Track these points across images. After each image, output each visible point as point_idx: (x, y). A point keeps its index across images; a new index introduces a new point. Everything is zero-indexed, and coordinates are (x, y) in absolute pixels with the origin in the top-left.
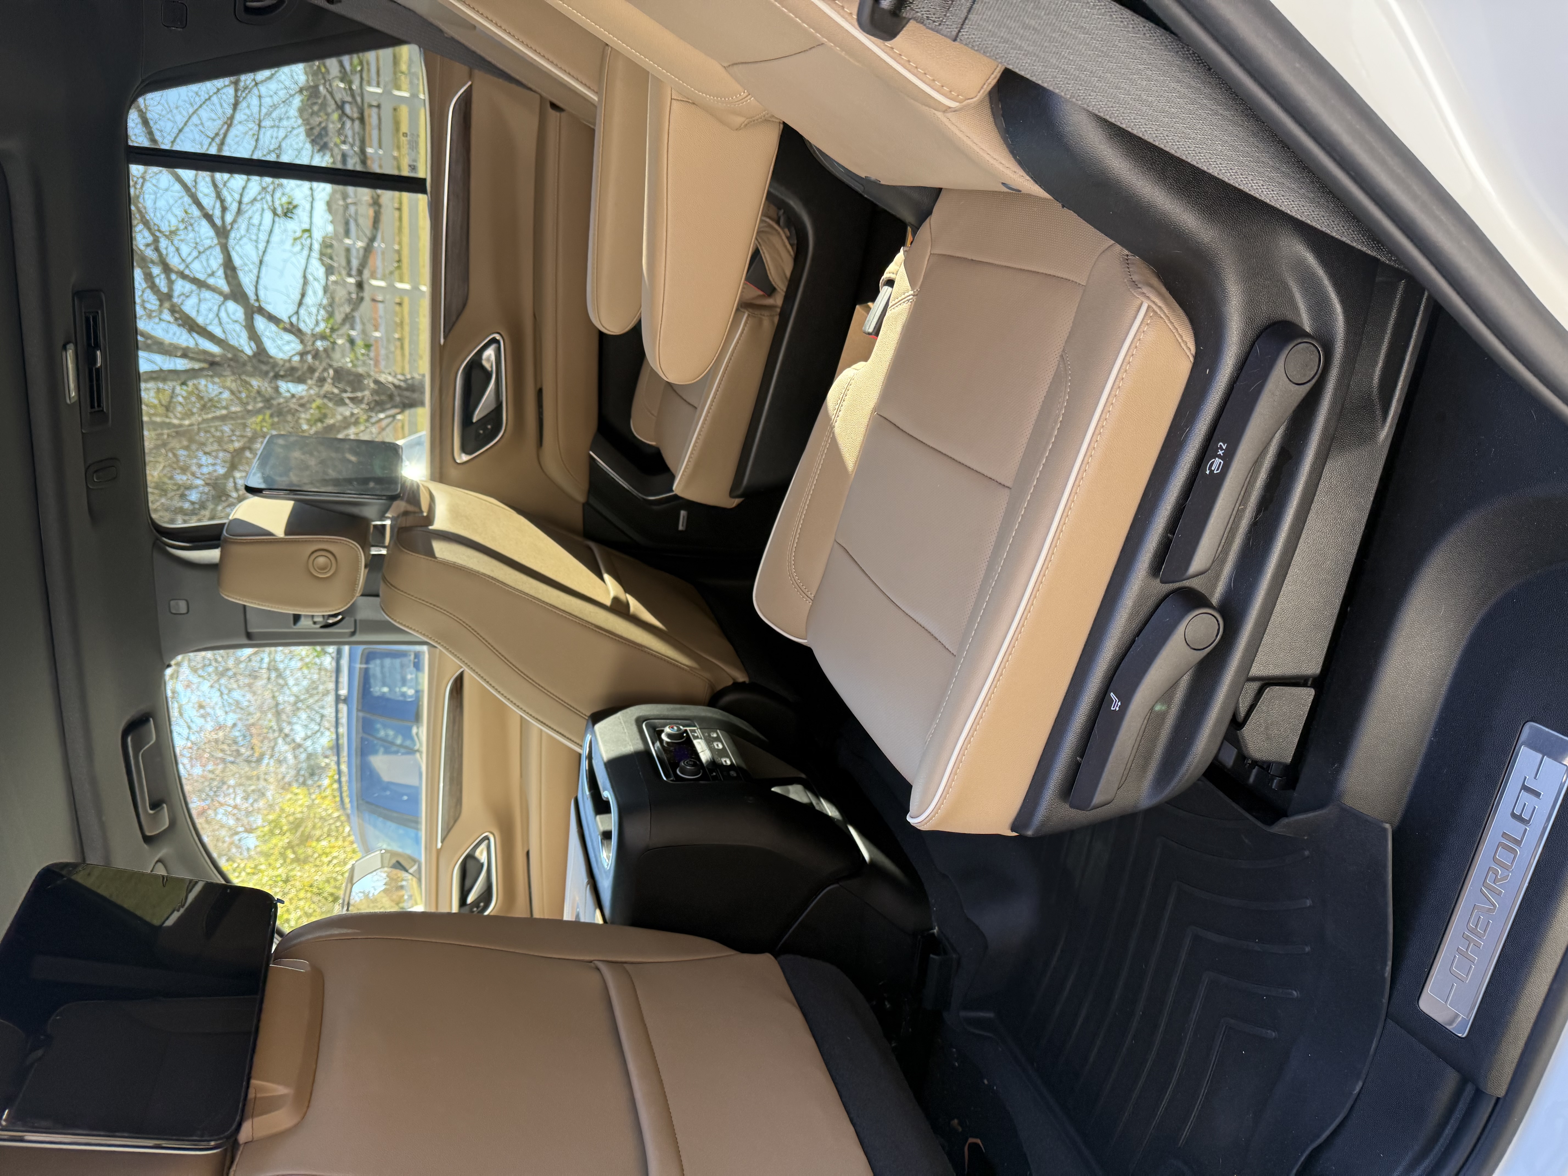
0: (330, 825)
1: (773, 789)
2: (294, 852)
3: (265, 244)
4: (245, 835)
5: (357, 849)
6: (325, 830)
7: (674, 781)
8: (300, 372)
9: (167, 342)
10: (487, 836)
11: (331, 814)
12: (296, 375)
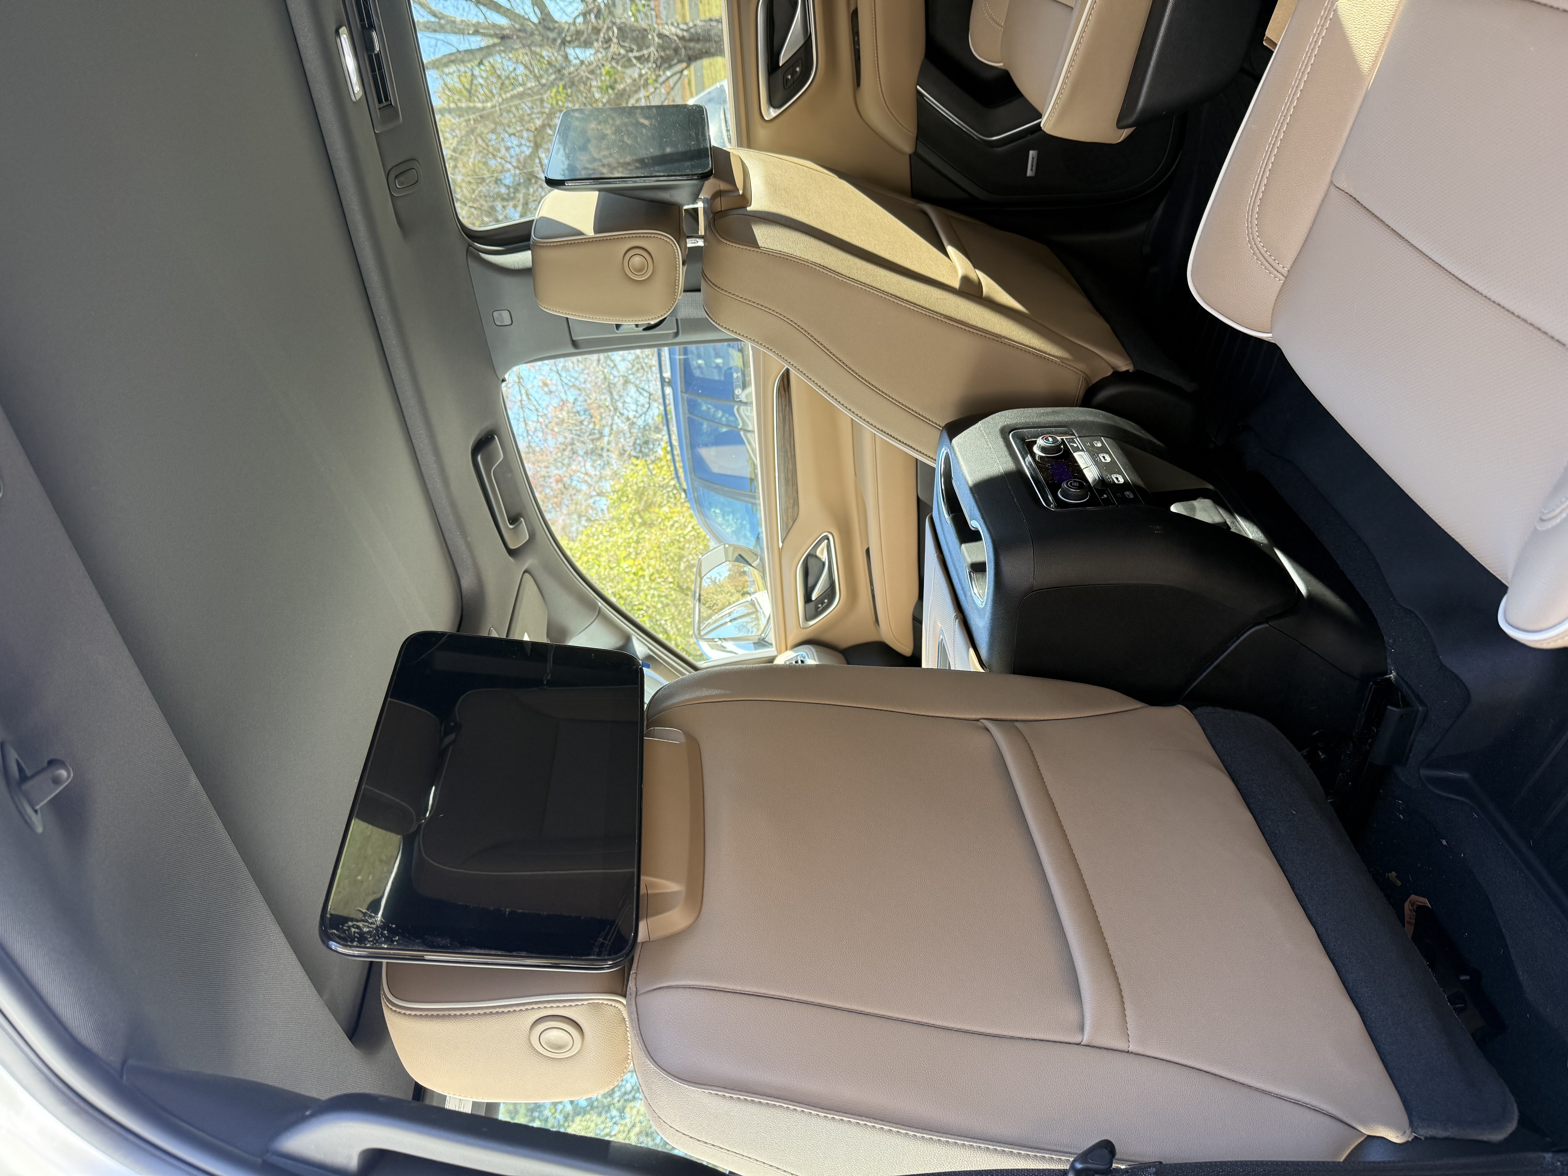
0: (668, 492)
1: (1173, 508)
2: (641, 517)
4: (598, 498)
5: (694, 514)
6: (665, 497)
7: (1056, 507)
8: (585, 35)
9: (458, 20)
10: (826, 536)
11: (668, 483)
12: (582, 39)
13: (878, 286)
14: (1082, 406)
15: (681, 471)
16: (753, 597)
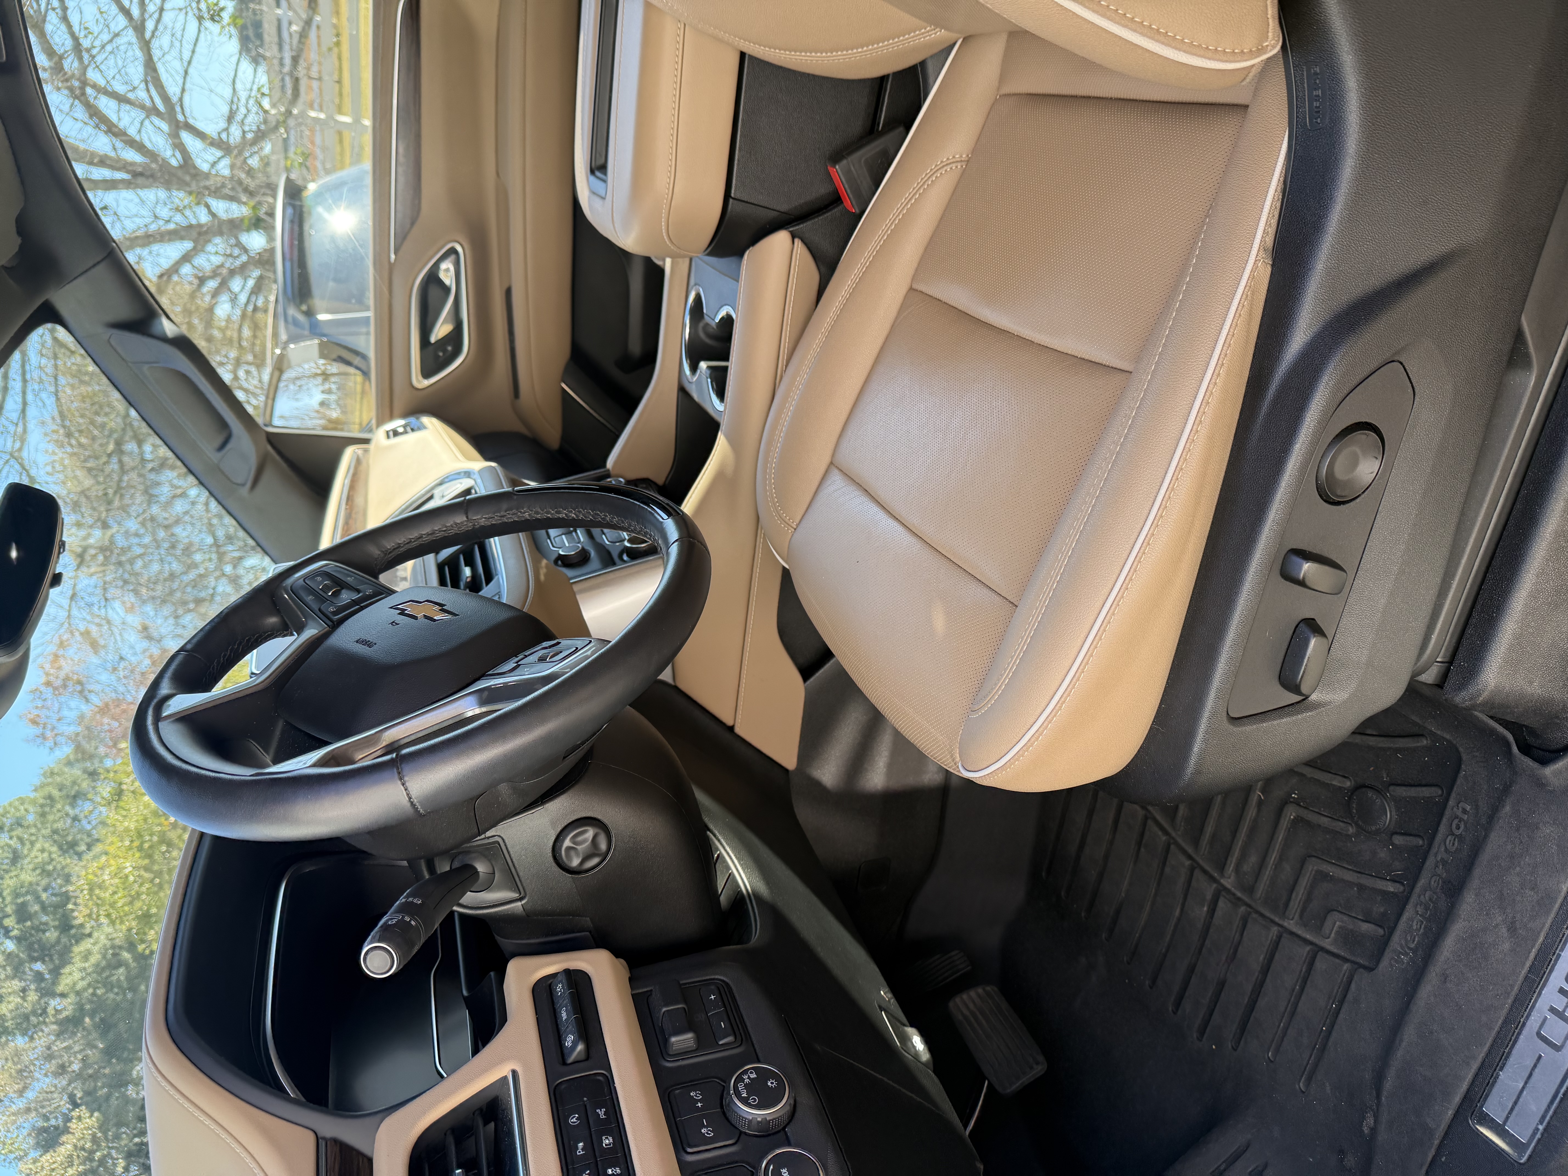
3: (190, 53)
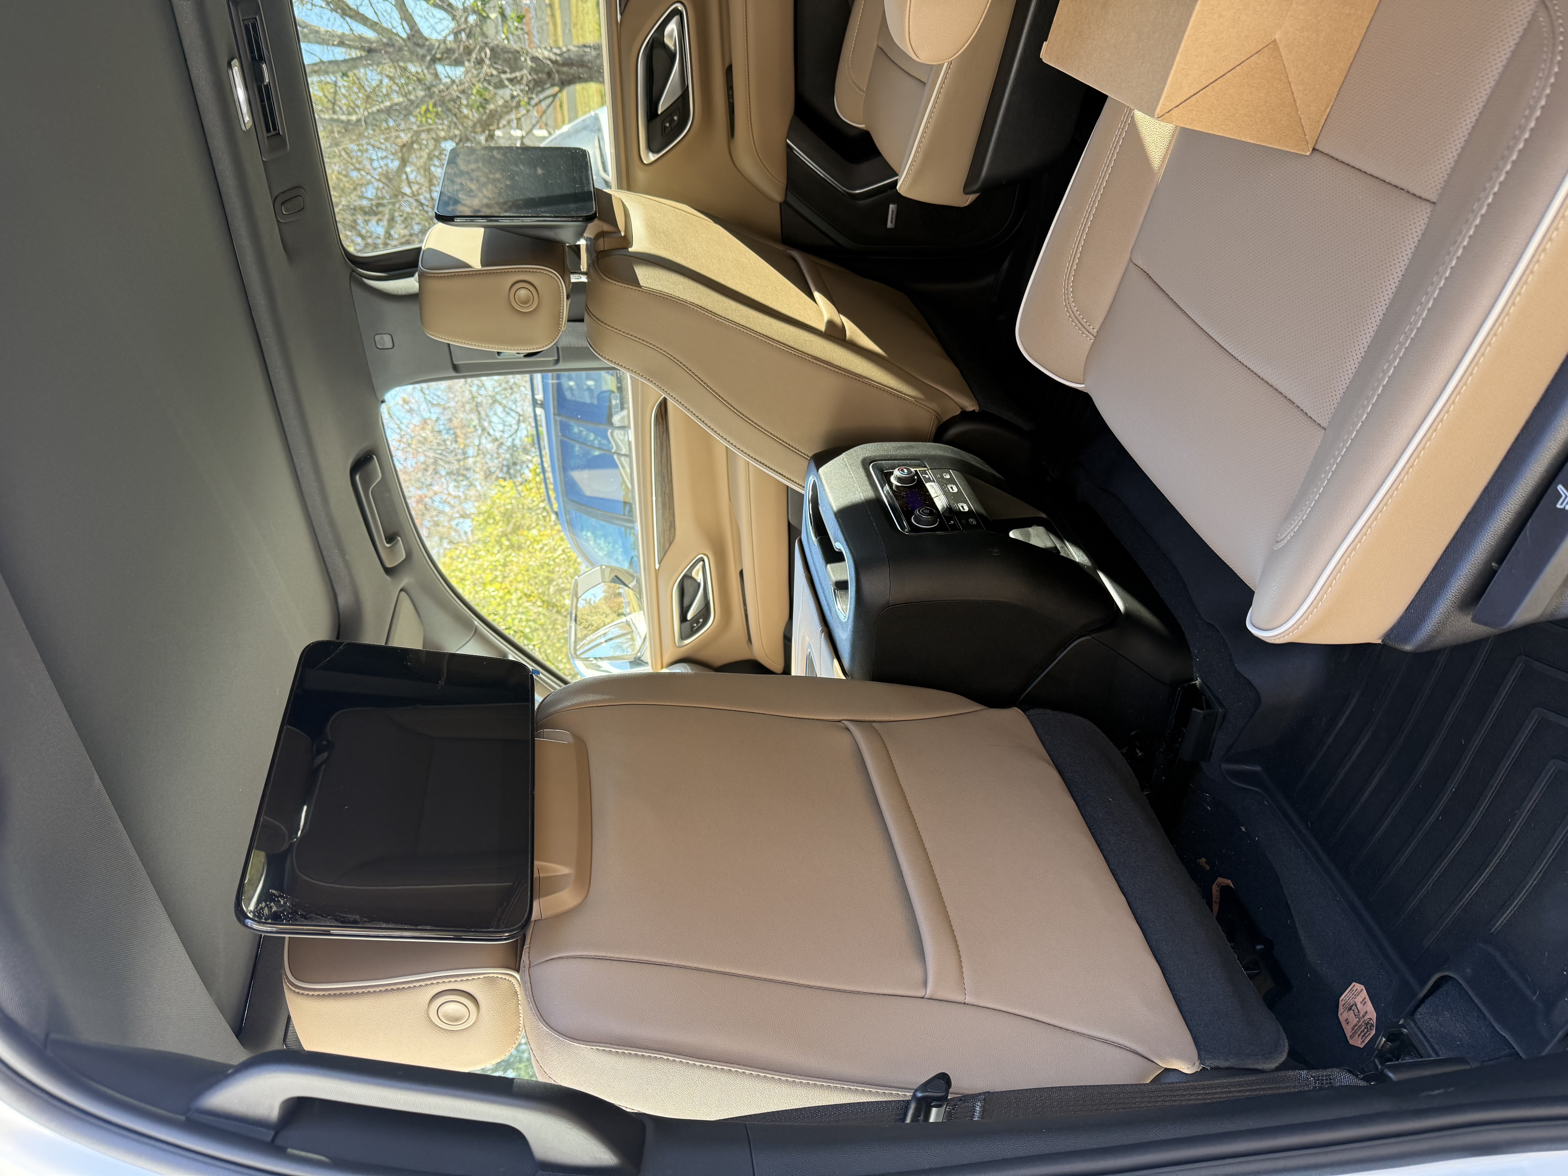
0: (538, 514)
1: (1012, 535)
2: (508, 540)
4: (461, 520)
5: (565, 537)
6: (534, 520)
7: (909, 532)
8: (456, 55)
9: (322, 29)
10: (702, 558)
11: (538, 505)
12: (453, 57)
13: (751, 326)
14: (934, 442)
15: (552, 494)
16: (628, 618)
